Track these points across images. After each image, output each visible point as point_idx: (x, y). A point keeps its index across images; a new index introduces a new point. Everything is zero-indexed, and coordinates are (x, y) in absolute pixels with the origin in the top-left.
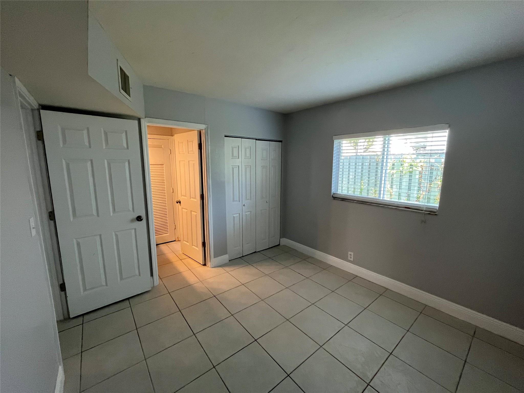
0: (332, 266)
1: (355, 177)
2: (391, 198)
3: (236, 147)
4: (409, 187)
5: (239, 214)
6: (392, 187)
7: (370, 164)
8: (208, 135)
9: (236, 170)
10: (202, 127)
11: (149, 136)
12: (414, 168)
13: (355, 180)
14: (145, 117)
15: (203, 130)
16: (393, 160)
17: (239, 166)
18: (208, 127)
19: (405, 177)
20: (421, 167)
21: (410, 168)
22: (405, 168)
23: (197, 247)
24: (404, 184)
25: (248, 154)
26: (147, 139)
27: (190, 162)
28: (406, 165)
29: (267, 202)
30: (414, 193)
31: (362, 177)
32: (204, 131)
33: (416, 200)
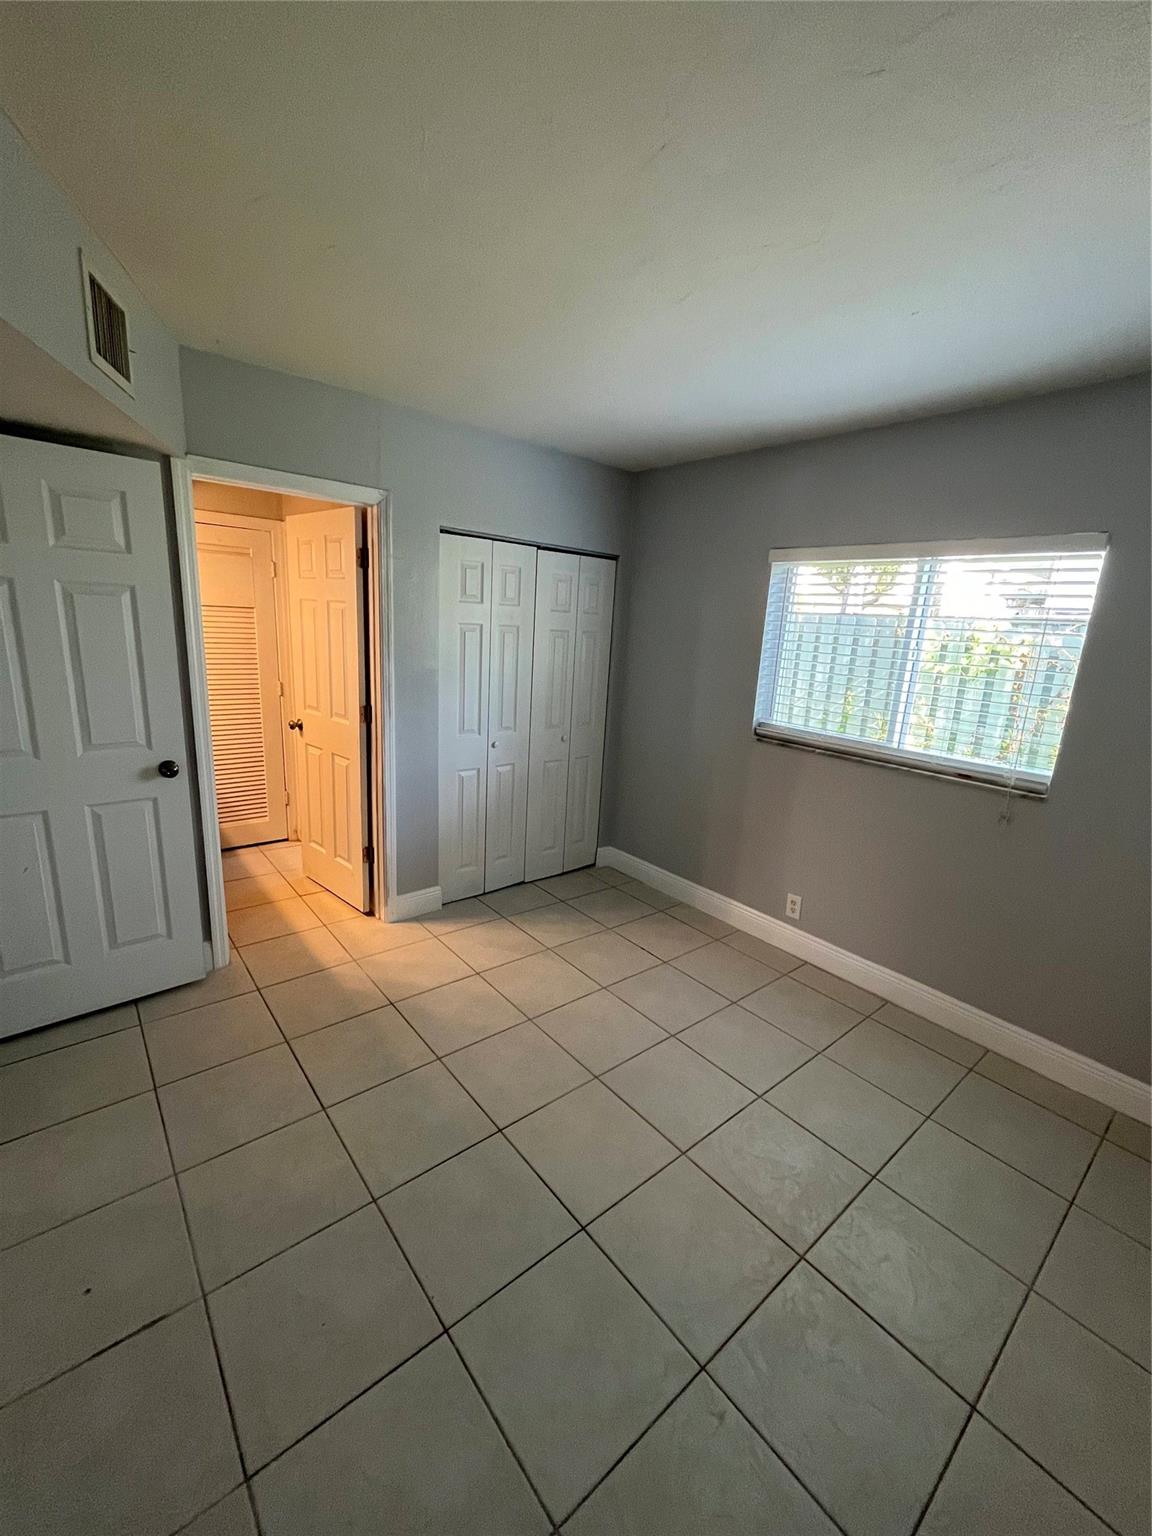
0: (739, 930)
1: (831, 678)
2: (927, 747)
3: (475, 568)
4: (980, 716)
5: (479, 771)
6: (932, 714)
7: (876, 643)
8: (387, 524)
9: (472, 638)
10: (370, 496)
11: (197, 515)
12: (1002, 662)
13: (829, 687)
14: (186, 454)
15: (372, 506)
16: (943, 633)
17: (482, 626)
18: (387, 499)
19: (973, 686)
20: (1023, 659)
21: (991, 660)
22: (976, 660)
23: (348, 860)
24: (968, 706)
25: (511, 593)
26: (193, 523)
27: (332, 604)
28: (979, 650)
29: (562, 739)
30: (995, 735)
31: (849, 680)
32: (375, 508)
33: (999, 754)
